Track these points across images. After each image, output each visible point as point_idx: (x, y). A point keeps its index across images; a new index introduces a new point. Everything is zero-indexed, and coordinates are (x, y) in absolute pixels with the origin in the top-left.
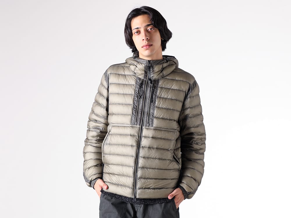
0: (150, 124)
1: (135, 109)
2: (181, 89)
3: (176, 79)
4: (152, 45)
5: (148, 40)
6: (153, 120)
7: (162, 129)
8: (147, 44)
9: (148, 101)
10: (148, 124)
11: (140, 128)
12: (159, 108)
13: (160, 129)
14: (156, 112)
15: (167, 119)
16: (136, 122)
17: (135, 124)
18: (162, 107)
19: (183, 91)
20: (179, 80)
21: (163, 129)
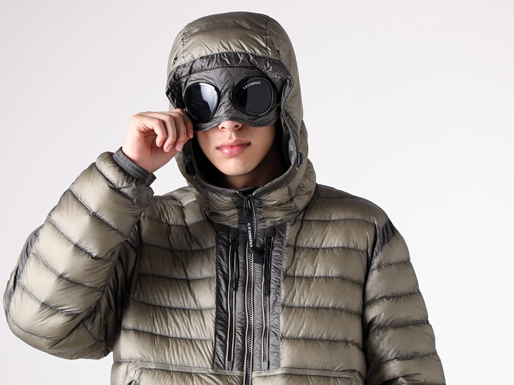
0: (270, 361)
1: (223, 321)
2: (352, 245)
3: (333, 219)
4: (249, 144)
5: (239, 130)
6: (277, 347)
7: (308, 373)
8: (236, 141)
9: (259, 291)
10: (266, 363)
11: (242, 377)
12: (291, 307)
13: (300, 372)
14: (285, 323)
15: (321, 340)
16: (229, 359)
17: (224, 366)
18: (302, 302)
19: (359, 251)
20: (340, 220)
21: (313, 373)
